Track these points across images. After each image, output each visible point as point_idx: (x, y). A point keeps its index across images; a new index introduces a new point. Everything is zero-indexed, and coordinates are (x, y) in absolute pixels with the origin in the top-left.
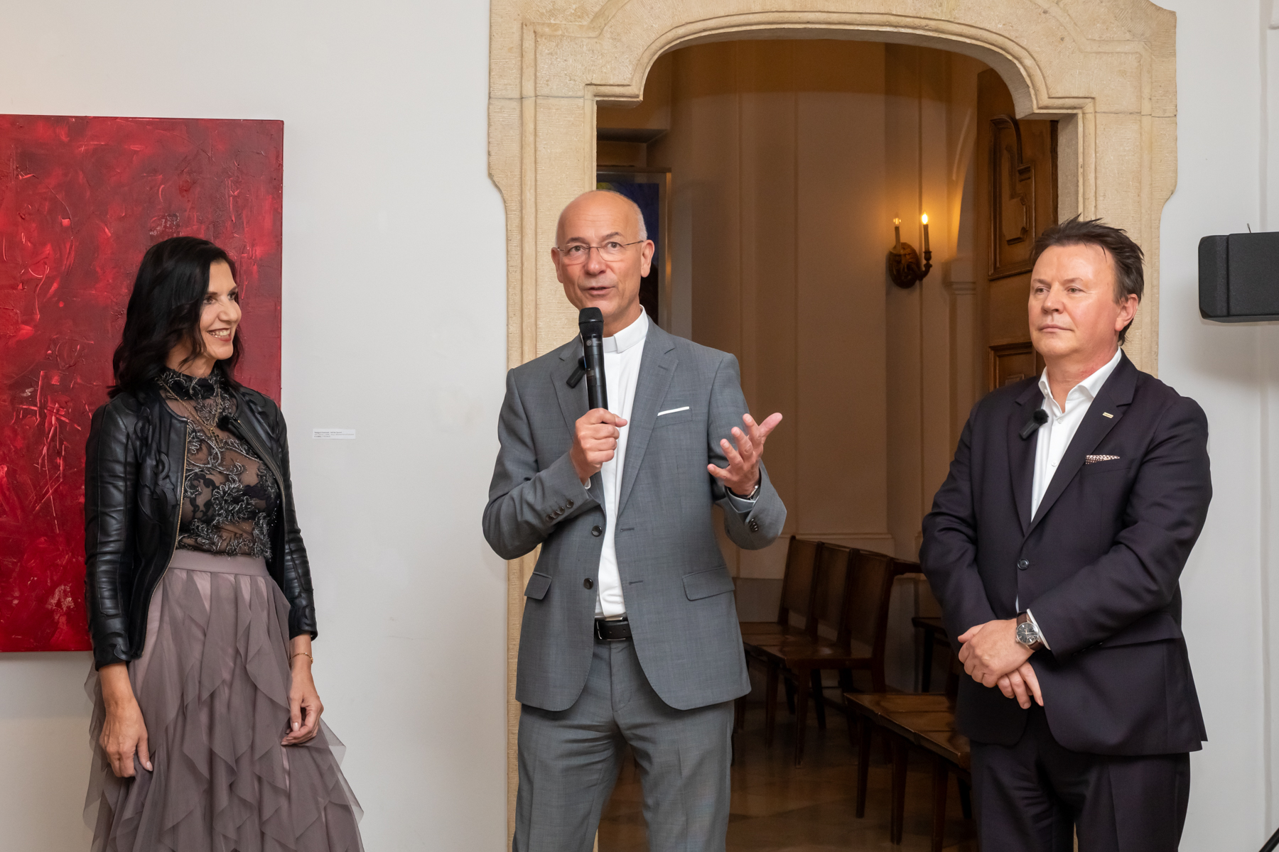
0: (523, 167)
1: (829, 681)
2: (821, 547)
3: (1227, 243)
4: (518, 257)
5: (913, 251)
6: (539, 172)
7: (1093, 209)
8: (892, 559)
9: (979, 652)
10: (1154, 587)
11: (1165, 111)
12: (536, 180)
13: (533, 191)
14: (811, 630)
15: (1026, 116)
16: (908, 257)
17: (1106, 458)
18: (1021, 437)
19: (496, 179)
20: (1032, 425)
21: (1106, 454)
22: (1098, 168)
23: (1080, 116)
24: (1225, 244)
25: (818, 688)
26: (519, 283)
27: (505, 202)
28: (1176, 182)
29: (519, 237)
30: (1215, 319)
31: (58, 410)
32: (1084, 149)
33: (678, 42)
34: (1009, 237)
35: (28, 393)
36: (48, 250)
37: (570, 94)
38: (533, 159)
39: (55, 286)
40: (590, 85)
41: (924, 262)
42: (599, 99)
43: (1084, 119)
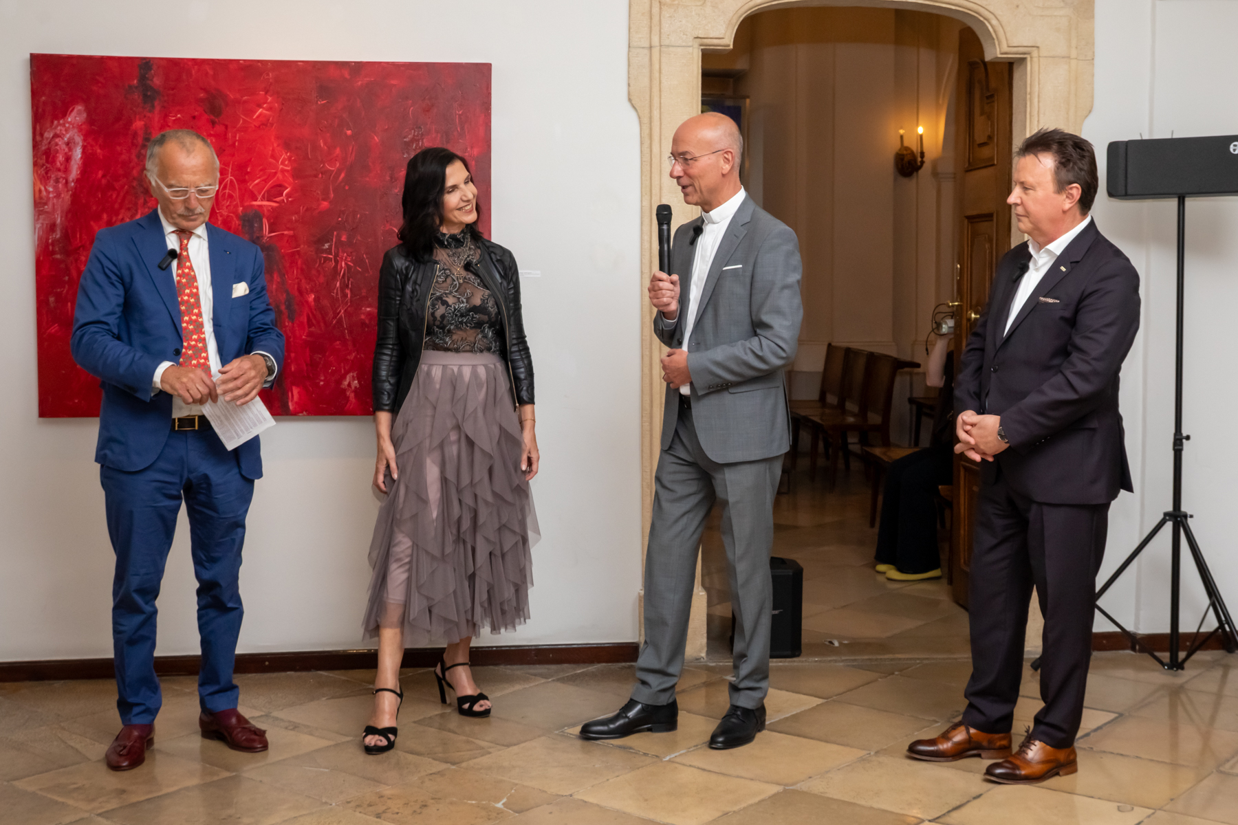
0: (652, 94)
1: (853, 439)
2: (848, 351)
3: (1127, 146)
4: (648, 155)
5: (912, 152)
6: (663, 97)
7: (1036, 123)
8: (896, 359)
11: (1086, 56)
12: (660, 103)
13: (658, 110)
14: (841, 406)
15: (992, 59)
16: (909, 156)
17: (1050, 300)
19: (633, 102)
20: (1018, 272)
21: (1052, 298)
22: (1040, 95)
23: (1029, 59)
24: (1124, 147)
25: (845, 444)
26: (649, 172)
27: (639, 118)
28: (1093, 105)
29: (649, 142)
30: (1117, 197)
31: (346, 258)
32: (1031, 82)
33: (756, 8)
34: (979, 142)
35: (326, 246)
36: (338, 151)
37: (684, 44)
38: (658, 89)
39: (342, 175)
40: (697, 38)
41: (919, 159)
42: (703, 47)
43: (1031, 61)
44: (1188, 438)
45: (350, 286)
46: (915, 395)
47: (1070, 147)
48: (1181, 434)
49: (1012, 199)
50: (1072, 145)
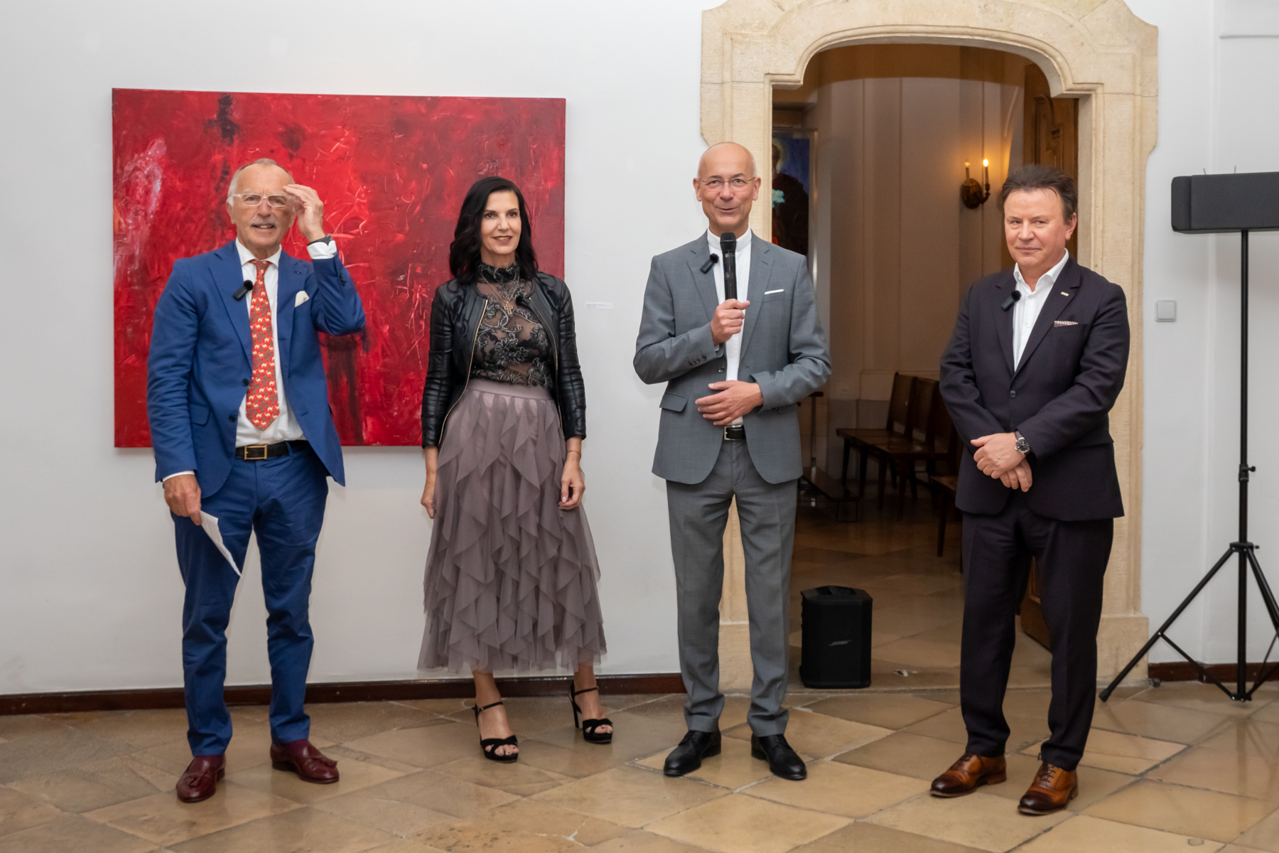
0: (723, 129)
1: (920, 468)
3: (1190, 181)
5: (978, 185)
7: (1102, 158)
11: (1150, 92)
15: (1057, 96)
16: (974, 188)
17: (1068, 323)
18: (1002, 309)
19: (705, 136)
20: (1012, 299)
21: (1068, 321)
22: (1105, 130)
23: (1093, 96)
25: (913, 472)
28: (1157, 140)
30: (1182, 231)
31: (421, 289)
32: (1095, 117)
33: (826, 45)
35: (402, 278)
36: (413, 184)
37: (755, 80)
38: (730, 124)
39: (418, 208)
40: (768, 74)
41: (985, 191)
42: (773, 83)
43: (1096, 97)
44: (1253, 469)
45: (424, 317)
48: (1246, 465)
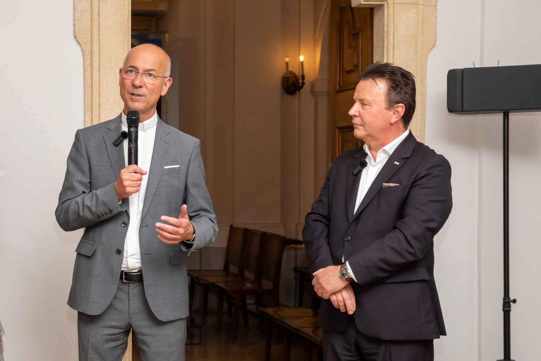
0: (92, 33)
1: (250, 301)
2: (246, 231)
3: (463, 73)
4: (90, 80)
5: (295, 76)
6: (101, 35)
7: (392, 55)
8: (283, 238)
9: (321, 281)
10: (412, 251)
11: (430, 2)
12: (99, 40)
13: (97, 45)
14: (241, 274)
15: (357, 5)
16: (293, 78)
17: (392, 185)
18: (353, 174)
19: (78, 38)
20: (359, 168)
21: (392, 183)
22: (395, 33)
23: (386, 5)
24: (461, 73)
25: (245, 304)
26: (90, 93)
27: (83, 51)
28: (436, 40)
29: (90, 70)
30: (455, 113)
32: (387, 23)
34: (347, 70)
38: (97, 28)
41: (301, 81)
43: (388, 7)
44: (514, 301)
46: (299, 265)
47: (400, 76)
48: (509, 298)
49: (352, 112)
50: (401, 75)
